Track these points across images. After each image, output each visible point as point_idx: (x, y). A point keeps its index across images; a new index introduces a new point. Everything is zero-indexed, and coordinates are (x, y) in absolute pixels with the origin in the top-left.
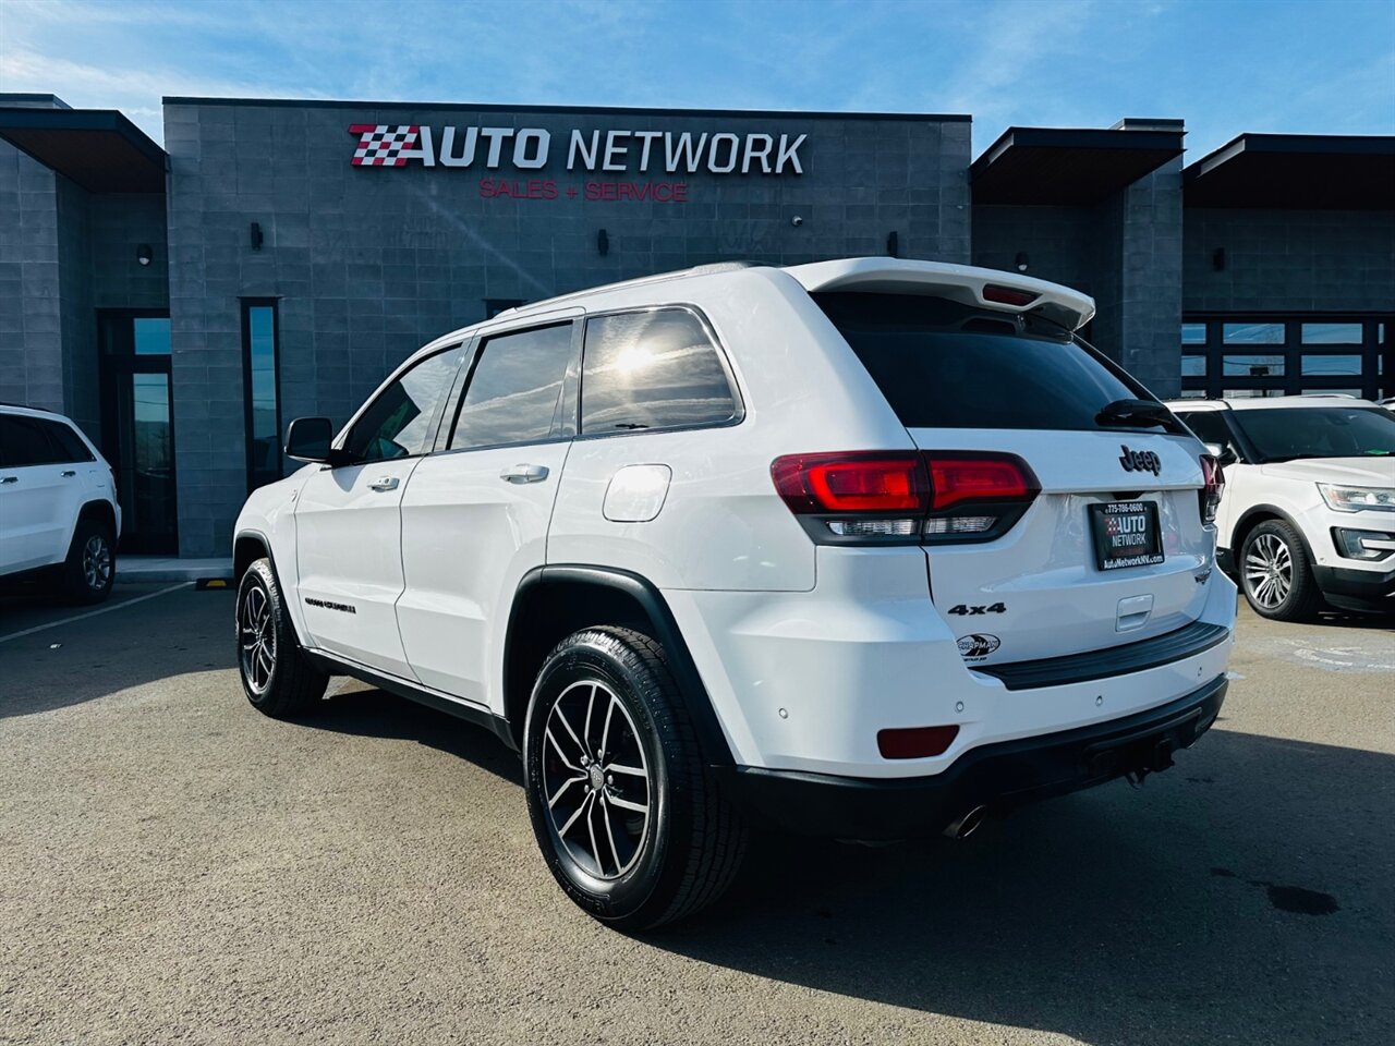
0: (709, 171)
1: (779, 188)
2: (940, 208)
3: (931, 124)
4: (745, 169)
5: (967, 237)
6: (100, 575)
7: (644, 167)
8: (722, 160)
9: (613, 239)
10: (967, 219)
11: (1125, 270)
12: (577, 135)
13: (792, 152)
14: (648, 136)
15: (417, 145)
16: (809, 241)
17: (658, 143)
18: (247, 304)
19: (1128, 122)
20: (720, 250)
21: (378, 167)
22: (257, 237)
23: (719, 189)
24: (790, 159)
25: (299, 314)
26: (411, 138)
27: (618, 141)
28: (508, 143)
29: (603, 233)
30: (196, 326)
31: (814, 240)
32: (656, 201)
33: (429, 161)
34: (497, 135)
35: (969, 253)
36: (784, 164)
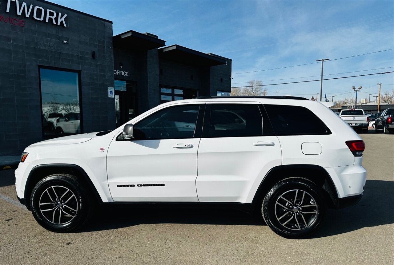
0: (34, 19)
1: (58, 30)
2: (105, 47)
3: (102, 21)
4: (47, 21)
5: (113, 57)
7: (8, 11)
8: (39, 15)
10: (112, 51)
11: (148, 72)
13: (63, 19)
16: (68, 49)
17: (13, 4)
19: (147, 33)
20: (38, 47)
23: (36, 26)
24: (62, 21)
31: (70, 49)
32: (12, 24)
35: (113, 61)
36: (60, 22)
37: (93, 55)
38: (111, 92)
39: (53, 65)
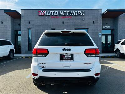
0: (74, 15)
1: (81, 17)
2: (98, 18)
4: (78, 15)
5: (101, 22)
6: (12, 56)
7: (67, 15)
8: (76, 14)
9: (64, 22)
10: (101, 19)
11: (119, 25)
12: (61, 12)
14: (68, 12)
15: (45, 13)
17: (69, 12)
18: (28, 29)
19: (119, 9)
20: (75, 23)
21: (41, 15)
22: (29, 23)
24: (83, 14)
25: (33, 30)
26: (44, 12)
27: (65, 12)
28: (54, 13)
29: (63, 22)
30: (23, 31)
32: (69, 18)
33: (46, 15)
34: (53, 12)
37: (93, 22)
38: (100, 35)
39: (79, 28)
